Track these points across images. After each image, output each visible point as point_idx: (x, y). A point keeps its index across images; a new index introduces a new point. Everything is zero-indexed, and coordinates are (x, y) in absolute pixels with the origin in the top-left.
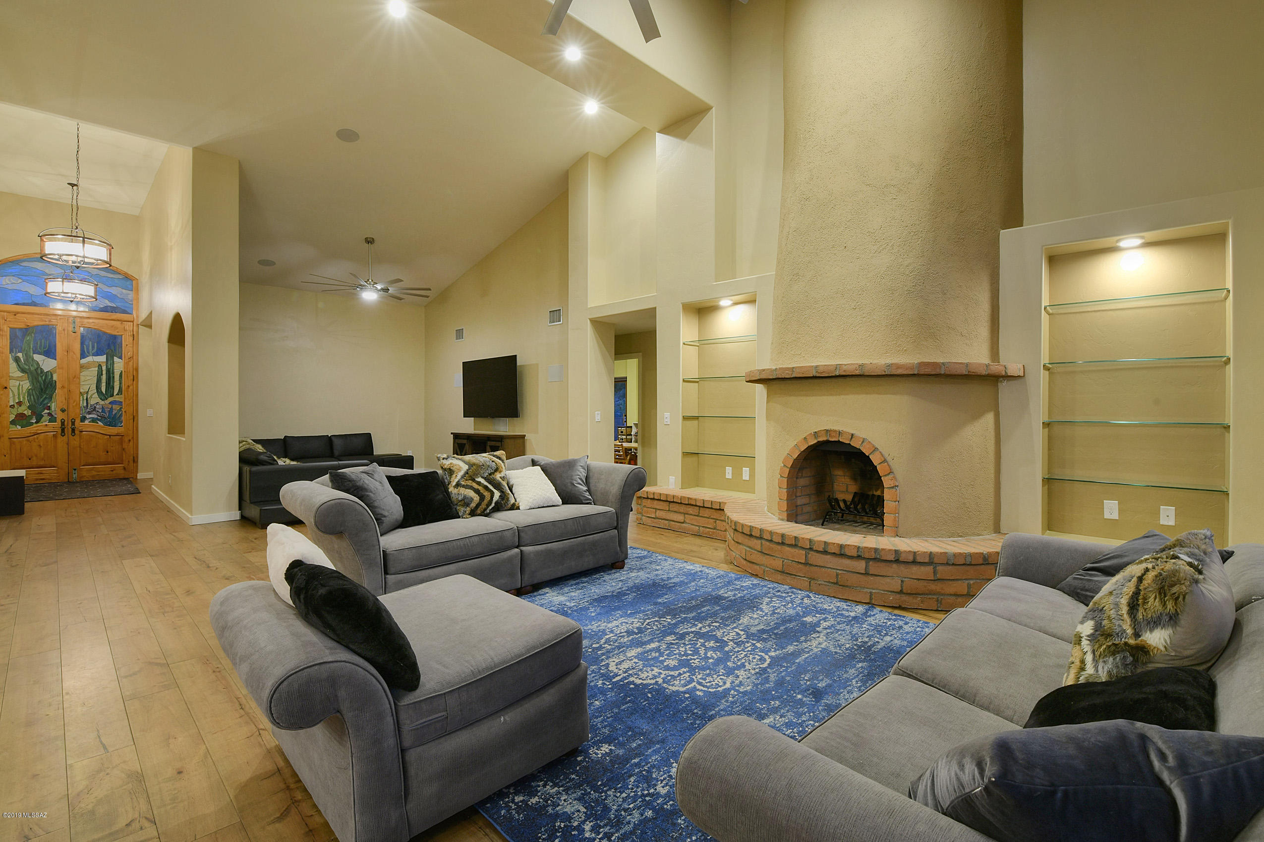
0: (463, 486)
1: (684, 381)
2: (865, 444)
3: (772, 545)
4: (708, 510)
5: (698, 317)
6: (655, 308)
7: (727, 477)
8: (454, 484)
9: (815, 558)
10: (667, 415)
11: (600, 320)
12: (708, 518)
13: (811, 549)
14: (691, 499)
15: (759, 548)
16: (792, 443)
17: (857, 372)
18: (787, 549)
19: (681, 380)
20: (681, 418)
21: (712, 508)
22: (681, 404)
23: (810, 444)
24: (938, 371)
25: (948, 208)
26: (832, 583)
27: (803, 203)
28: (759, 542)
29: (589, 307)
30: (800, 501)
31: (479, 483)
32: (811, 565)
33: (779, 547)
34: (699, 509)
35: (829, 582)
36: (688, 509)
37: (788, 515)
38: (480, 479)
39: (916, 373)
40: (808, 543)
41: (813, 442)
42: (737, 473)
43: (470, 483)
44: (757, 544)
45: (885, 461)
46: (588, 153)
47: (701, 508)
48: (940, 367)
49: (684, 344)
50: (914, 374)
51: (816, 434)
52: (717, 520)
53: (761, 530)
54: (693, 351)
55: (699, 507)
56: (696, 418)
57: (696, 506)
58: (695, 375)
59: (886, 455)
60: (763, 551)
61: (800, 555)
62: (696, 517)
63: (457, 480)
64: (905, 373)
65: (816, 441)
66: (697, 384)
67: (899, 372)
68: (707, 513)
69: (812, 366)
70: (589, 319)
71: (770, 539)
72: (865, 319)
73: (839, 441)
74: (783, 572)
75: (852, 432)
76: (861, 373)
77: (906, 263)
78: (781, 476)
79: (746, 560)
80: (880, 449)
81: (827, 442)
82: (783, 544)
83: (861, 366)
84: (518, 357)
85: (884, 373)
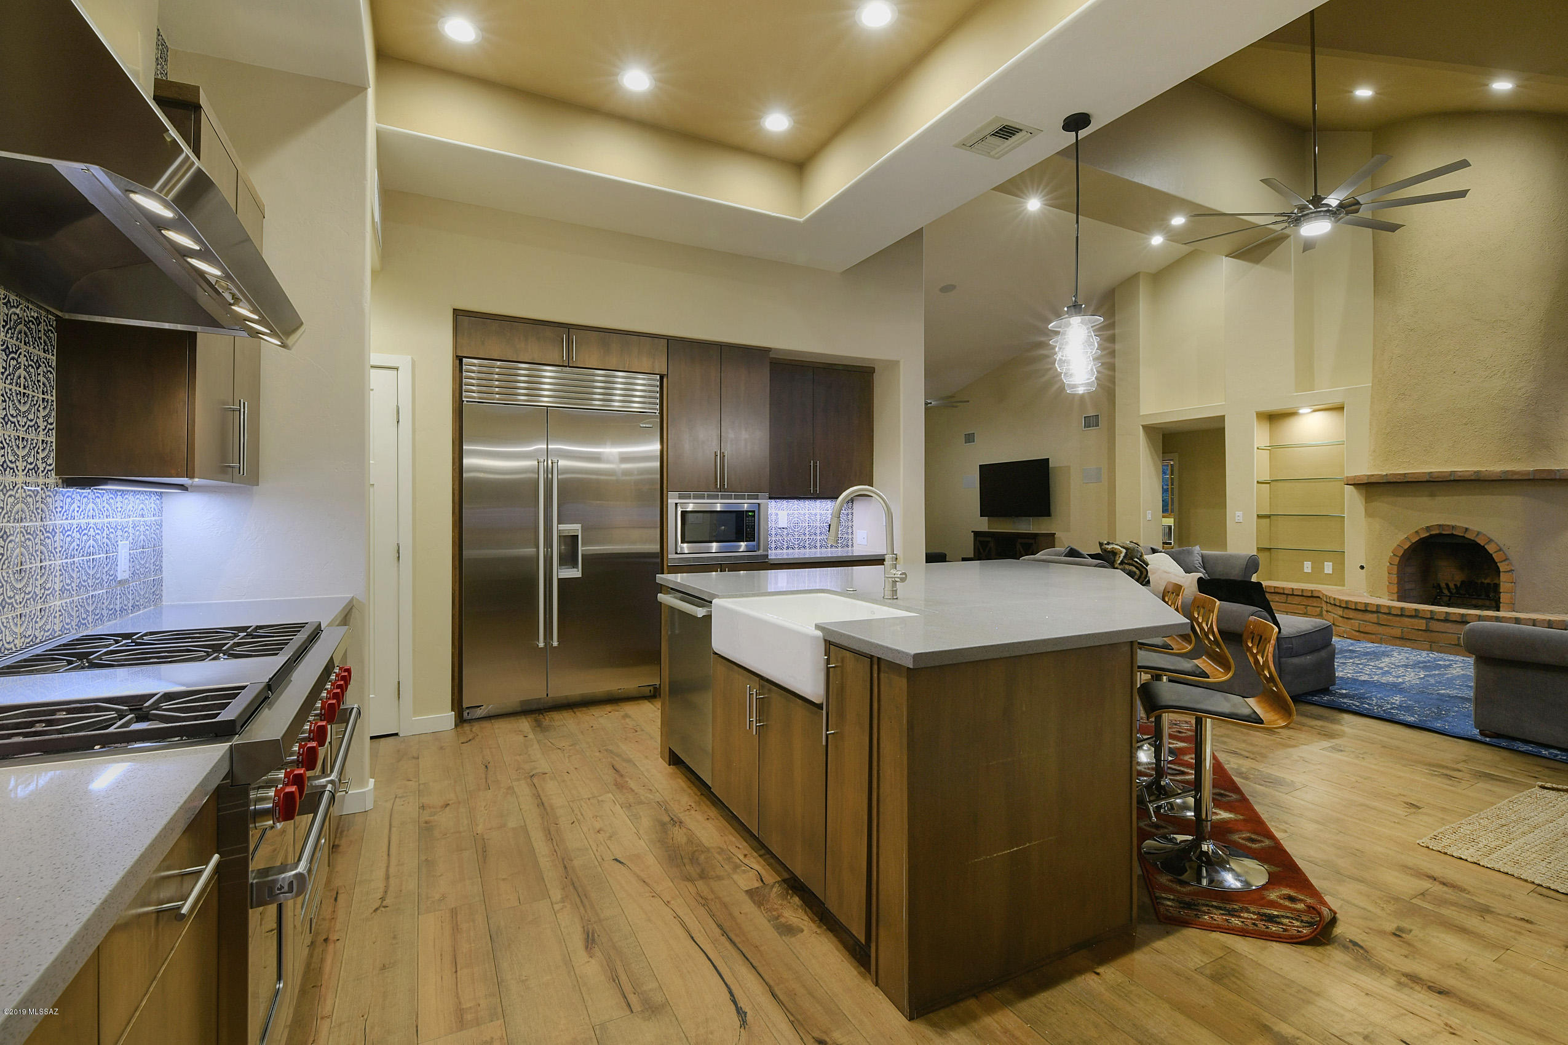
0: (1126, 564)
1: (1258, 482)
2: (1480, 536)
3: (1390, 617)
4: (1296, 597)
5: (1269, 425)
6: (1224, 416)
7: (1305, 571)
8: (1119, 562)
9: (1435, 626)
10: (1238, 513)
11: (1158, 426)
12: (1298, 605)
13: (1432, 618)
14: (1278, 587)
15: (1375, 620)
16: (1402, 536)
17: (1473, 478)
18: (1407, 619)
19: (1256, 482)
20: (1256, 516)
21: (1302, 596)
22: (1255, 503)
23: (1422, 537)
24: (1553, 477)
25: (1559, 339)
26: (1453, 645)
27: (1406, 333)
28: (1375, 615)
29: (1141, 414)
30: (1408, 586)
31: (1136, 562)
32: (1432, 631)
33: (1398, 619)
34: (1287, 598)
35: (1450, 644)
36: (1274, 597)
37: (1398, 597)
38: (1136, 560)
39: (1532, 478)
40: (1429, 613)
41: (1425, 535)
42: (1318, 568)
43: (1131, 561)
44: (1373, 617)
45: (1500, 550)
46: (1139, 273)
47: (1289, 596)
48: (1555, 474)
49: (1258, 448)
50: (1530, 480)
51: (1428, 528)
52: (1308, 606)
53: (1377, 605)
54: (1266, 454)
55: (1287, 594)
56: (1268, 516)
57: (1284, 594)
58: (1267, 478)
59: (1502, 546)
60: (1380, 622)
61: (1421, 624)
62: (1284, 604)
63: (1121, 559)
64: (1520, 478)
65: (1428, 534)
66: (1268, 485)
67: (1515, 477)
68: (1297, 600)
69: (1426, 473)
70: (1142, 426)
71: (1388, 612)
72: (1476, 433)
73: (1452, 534)
74: (1402, 638)
75: (1467, 526)
76: (1477, 478)
77: (1518, 387)
78: (1391, 564)
79: (1359, 631)
80: (1496, 540)
81: (1440, 535)
82: (1402, 615)
83: (1478, 472)
84: (1050, 460)
85: (1500, 478)
